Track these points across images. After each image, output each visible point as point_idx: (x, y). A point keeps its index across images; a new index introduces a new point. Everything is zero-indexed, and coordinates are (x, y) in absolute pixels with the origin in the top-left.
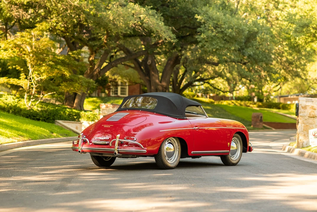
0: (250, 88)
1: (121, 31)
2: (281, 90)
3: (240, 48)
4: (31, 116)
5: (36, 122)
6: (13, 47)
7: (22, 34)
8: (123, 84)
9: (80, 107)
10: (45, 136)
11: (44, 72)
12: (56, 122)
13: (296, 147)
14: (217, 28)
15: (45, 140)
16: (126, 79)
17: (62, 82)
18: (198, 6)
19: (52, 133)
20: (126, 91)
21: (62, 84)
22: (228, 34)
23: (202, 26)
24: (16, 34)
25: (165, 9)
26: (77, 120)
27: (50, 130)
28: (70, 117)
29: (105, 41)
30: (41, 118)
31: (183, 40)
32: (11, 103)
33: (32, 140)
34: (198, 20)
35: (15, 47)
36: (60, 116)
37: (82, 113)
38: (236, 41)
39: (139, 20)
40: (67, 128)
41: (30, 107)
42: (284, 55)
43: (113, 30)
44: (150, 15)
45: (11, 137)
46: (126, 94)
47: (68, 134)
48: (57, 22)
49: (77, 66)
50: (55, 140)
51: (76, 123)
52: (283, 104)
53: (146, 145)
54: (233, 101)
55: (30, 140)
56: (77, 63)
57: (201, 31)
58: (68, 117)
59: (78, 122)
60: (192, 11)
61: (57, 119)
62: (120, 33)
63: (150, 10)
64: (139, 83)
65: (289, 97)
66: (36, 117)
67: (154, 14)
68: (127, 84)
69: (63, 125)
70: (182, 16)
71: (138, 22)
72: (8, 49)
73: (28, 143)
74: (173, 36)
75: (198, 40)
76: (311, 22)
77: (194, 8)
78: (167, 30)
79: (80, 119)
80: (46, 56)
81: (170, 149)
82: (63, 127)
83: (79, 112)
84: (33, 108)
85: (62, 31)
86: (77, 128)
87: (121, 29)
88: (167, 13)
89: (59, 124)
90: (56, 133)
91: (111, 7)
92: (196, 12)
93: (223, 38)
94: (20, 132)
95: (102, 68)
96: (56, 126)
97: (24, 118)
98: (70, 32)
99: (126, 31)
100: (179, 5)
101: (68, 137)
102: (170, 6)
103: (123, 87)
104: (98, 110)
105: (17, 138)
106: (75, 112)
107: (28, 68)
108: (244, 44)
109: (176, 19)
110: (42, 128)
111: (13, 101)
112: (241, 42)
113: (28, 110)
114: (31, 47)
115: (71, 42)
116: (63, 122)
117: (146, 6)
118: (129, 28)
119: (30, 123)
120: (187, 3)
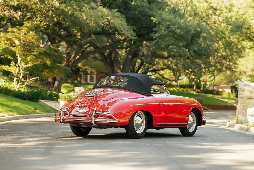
0: (191, 78)
1: (92, 29)
2: (214, 80)
3: (187, 44)
4: (19, 96)
5: (23, 101)
6: (5, 40)
7: (12, 30)
8: (91, 73)
9: (59, 90)
10: (30, 112)
11: (30, 61)
12: (39, 101)
13: (236, 123)
14: (169, 28)
15: (30, 115)
16: (94, 69)
17: (44, 69)
18: (154, 10)
19: (36, 110)
20: (94, 79)
21: (44, 71)
22: (177, 33)
23: (157, 26)
24: (8, 29)
25: (127, 12)
26: (56, 100)
27: (35, 107)
28: (51, 98)
29: (79, 37)
30: (27, 98)
31: (141, 38)
32: (3, 86)
33: (20, 115)
34: (154, 21)
35: (7, 41)
36: (43, 96)
37: (60, 94)
38: (183, 38)
39: (107, 21)
40: (48, 106)
41: (18, 89)
42: (219, 51)
43: (86, 28)
44: (116, 17)
45: (2, 112)
46: (94, 82)
47: (49, 111)
48: (41, 21)
49: (56, 56)
50: (38, 115)
51: (56, 102)
52: (216, 91)
53: (118, 117)
54: (177, 88)
55: (18, 115)
56: (56, 54)
57: (156, 30)
58: (49, 97)
59: (57, 102)
60: (149, 14)
61: (40, 99)
62: (91, 31)
63: (116, 12)
64: (104, 73)
65: (221, 86)
66: (23, 97)
67: (119, 16)
68: (95, 73)
69: (45, 104)
70: (141, 18)
71: (106, 22)
72: (1, 42)
73: (16, 117)
74: (134, 34)
75: (153, 37)
76: (244, 24)
77: (150, 12)
78: (129, 29)
79: (58, 100)
80: (31, 48)
81: (139, 121)
82: (45, 105)
83: (58, 93)
84: (21, 90)
85: (45, 28)
86: (56, 106)
87: (92, 27)
88: (129, 15)
89: (41, 103)
90: (39, 110)
91: (84, 9)
92: (152, 15)
93: (173, 36)
94: (10, 108)
95: (76, 59)
96: (39, 104)
97: (13, 98)
98: (51, 29)
99: (97, 29)
100: (138, 9)
101: (49, 114)
102: (132, 10)
103: (92, 76)
104: (73, 92)
105: (7, 113)
106: (54, 94)
107: (17, 58)
108: (190, 41)
109: (136, 21)
110: (28, 105)
111: (5, 84)
112: (188, 40)
113: (16, 92)
114: (20, 40)
115: (52, 37)
116: (45, 101)
117: (113, 9)
118: (99, 27)
119: (18, 102)
120: (145, 8)
